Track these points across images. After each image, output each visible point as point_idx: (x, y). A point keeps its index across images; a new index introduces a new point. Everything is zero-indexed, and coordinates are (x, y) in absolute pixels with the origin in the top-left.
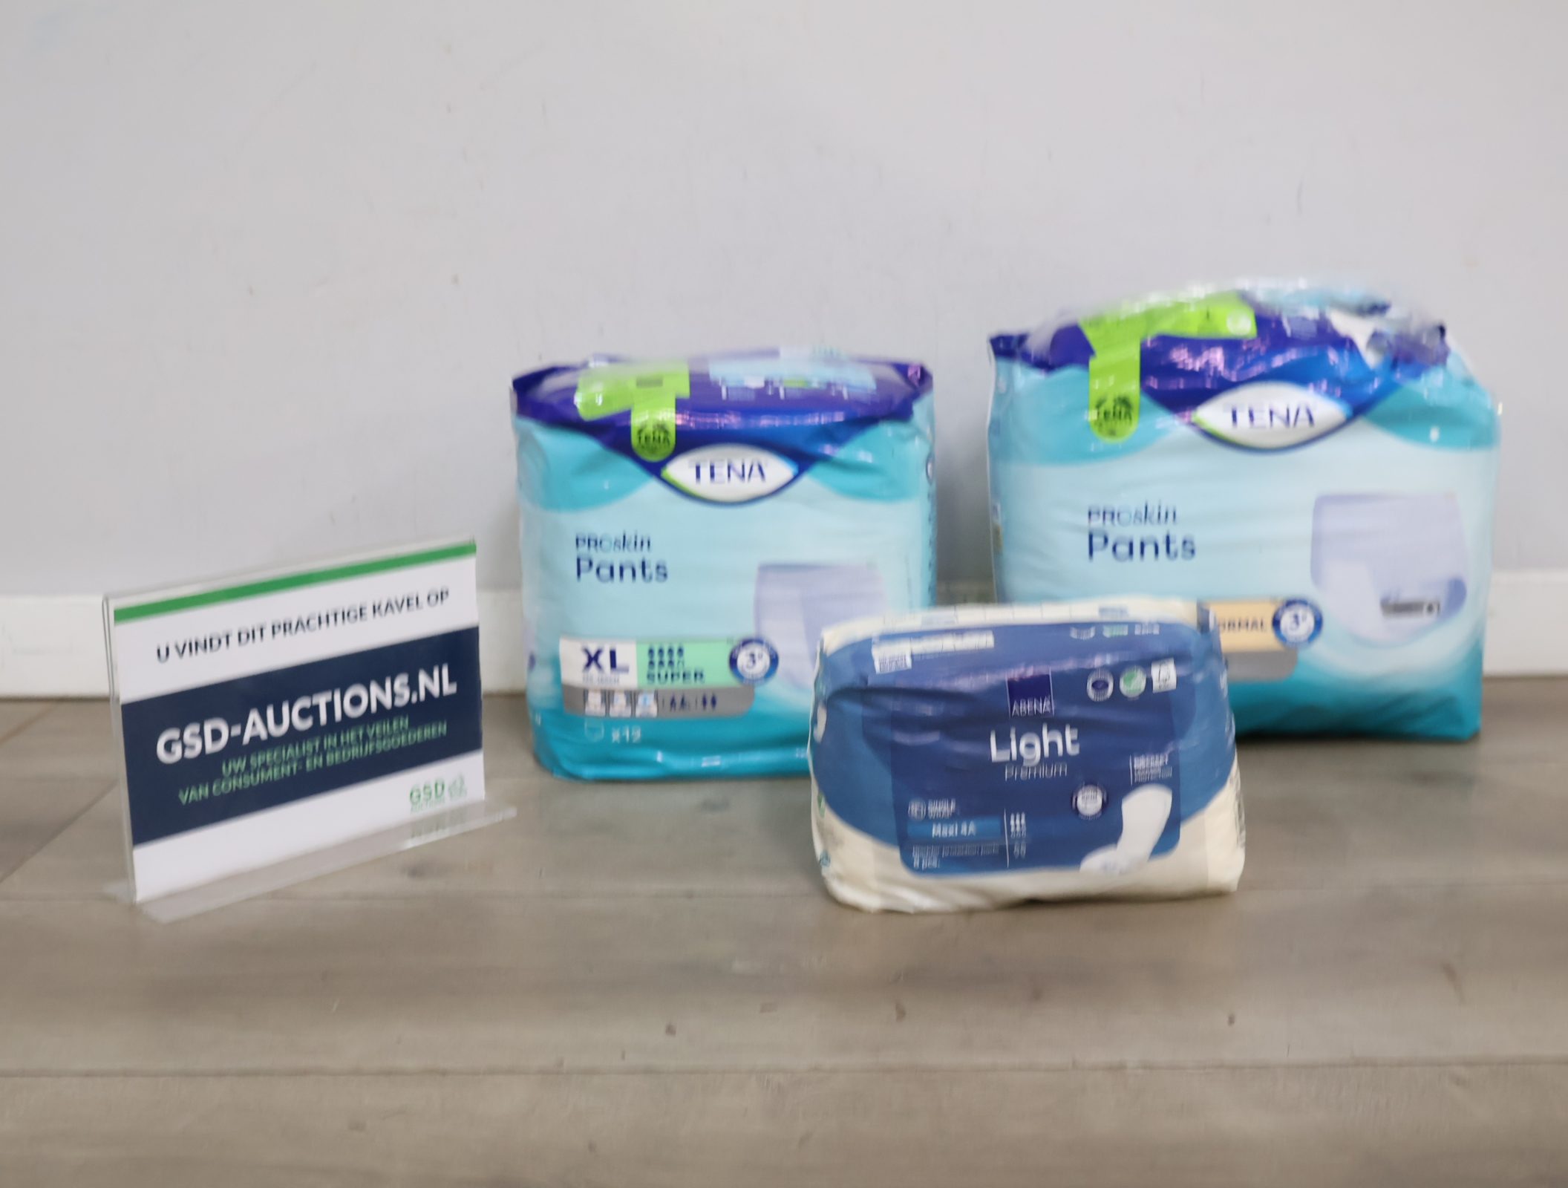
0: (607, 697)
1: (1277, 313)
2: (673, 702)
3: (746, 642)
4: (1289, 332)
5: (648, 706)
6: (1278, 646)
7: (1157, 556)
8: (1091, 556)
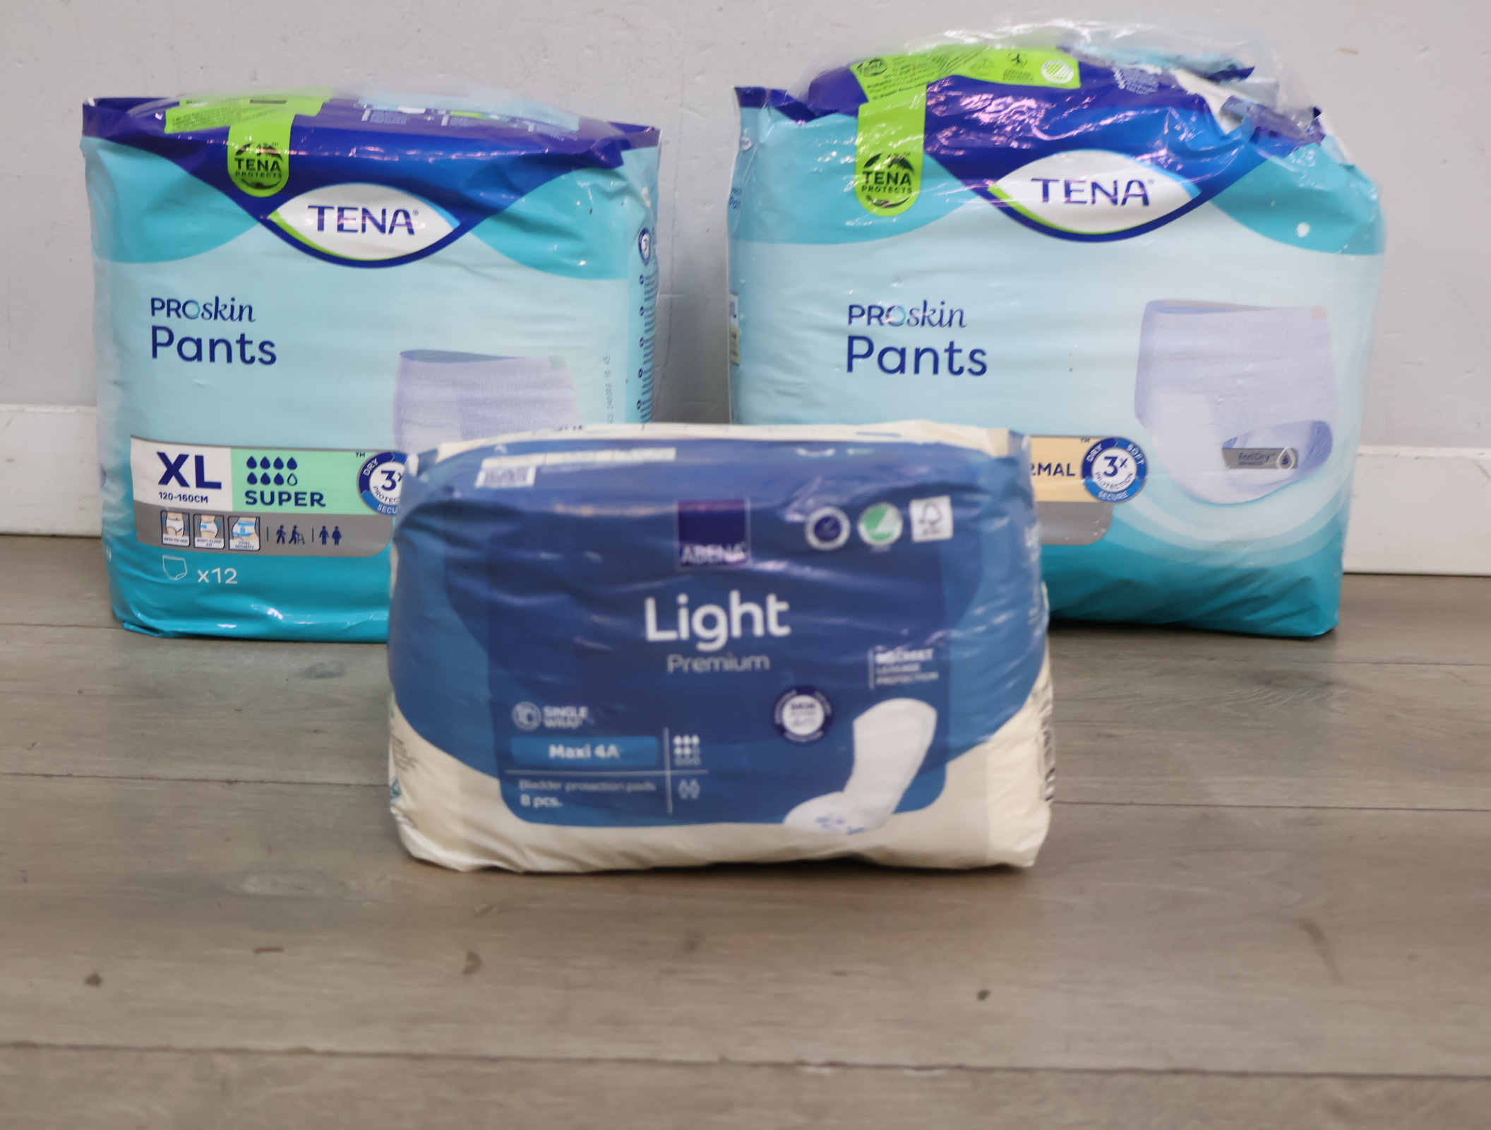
0: (192, 522)
1: (1108, 64)
2: (280, 533)
3: (384, 457)
4: (1122, 85)
5: (246, 537)
6: (1087, 498)
7: (936, 371)
8: (850, 368)
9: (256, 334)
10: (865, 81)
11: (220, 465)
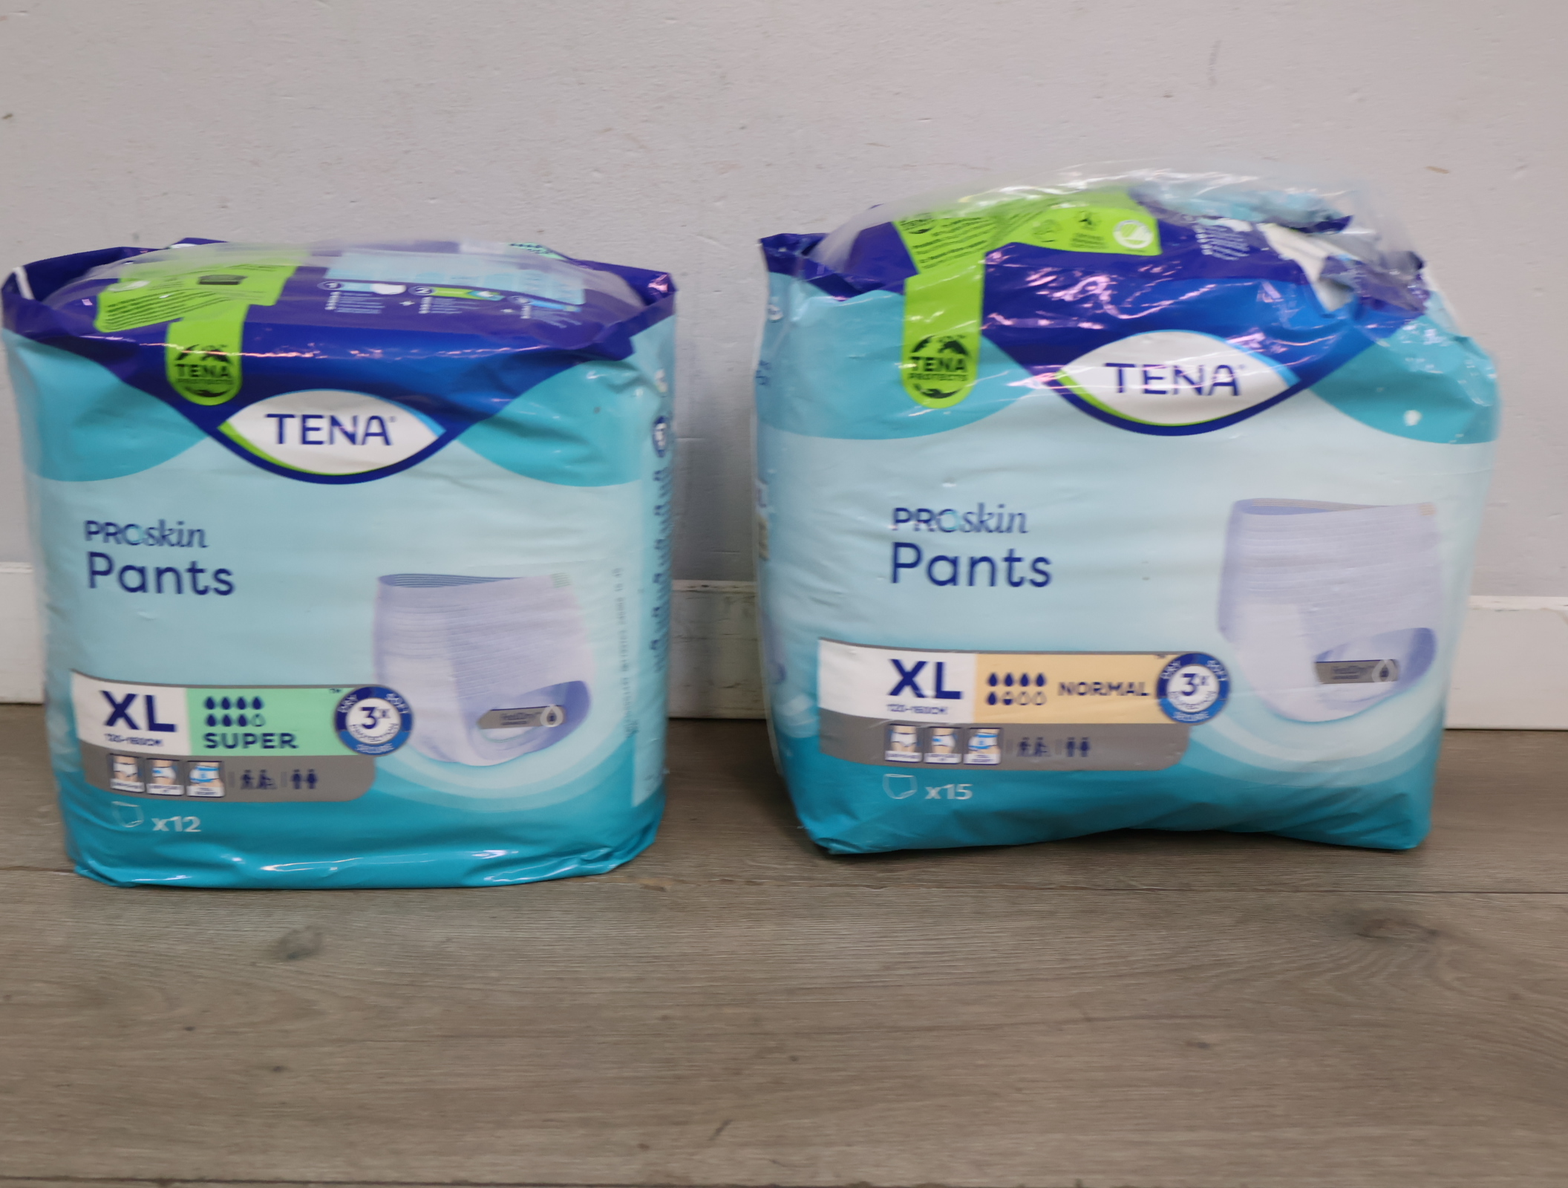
0: (145, 766)
1: (1188, 220)
2: (246, 778)
3: (363, 693)
4: (1207, 251)
5: (208, 783)
6: (1162, 719)
7: (993, 583)
8: (895, 579)
9: (209, 561)
10: (911, 240)
11: (172, 706)
